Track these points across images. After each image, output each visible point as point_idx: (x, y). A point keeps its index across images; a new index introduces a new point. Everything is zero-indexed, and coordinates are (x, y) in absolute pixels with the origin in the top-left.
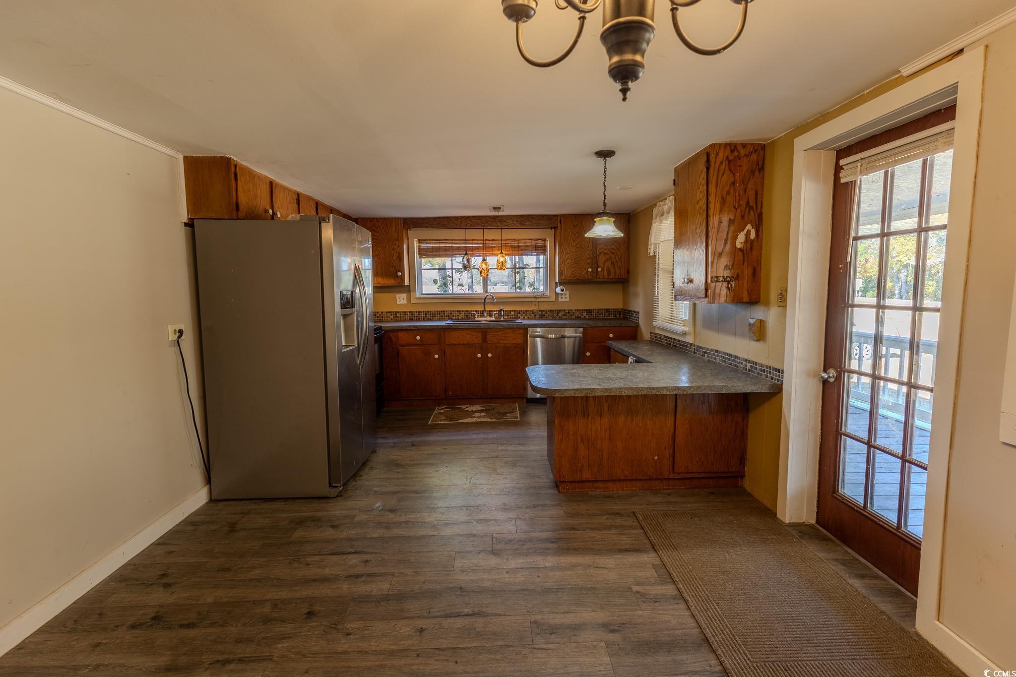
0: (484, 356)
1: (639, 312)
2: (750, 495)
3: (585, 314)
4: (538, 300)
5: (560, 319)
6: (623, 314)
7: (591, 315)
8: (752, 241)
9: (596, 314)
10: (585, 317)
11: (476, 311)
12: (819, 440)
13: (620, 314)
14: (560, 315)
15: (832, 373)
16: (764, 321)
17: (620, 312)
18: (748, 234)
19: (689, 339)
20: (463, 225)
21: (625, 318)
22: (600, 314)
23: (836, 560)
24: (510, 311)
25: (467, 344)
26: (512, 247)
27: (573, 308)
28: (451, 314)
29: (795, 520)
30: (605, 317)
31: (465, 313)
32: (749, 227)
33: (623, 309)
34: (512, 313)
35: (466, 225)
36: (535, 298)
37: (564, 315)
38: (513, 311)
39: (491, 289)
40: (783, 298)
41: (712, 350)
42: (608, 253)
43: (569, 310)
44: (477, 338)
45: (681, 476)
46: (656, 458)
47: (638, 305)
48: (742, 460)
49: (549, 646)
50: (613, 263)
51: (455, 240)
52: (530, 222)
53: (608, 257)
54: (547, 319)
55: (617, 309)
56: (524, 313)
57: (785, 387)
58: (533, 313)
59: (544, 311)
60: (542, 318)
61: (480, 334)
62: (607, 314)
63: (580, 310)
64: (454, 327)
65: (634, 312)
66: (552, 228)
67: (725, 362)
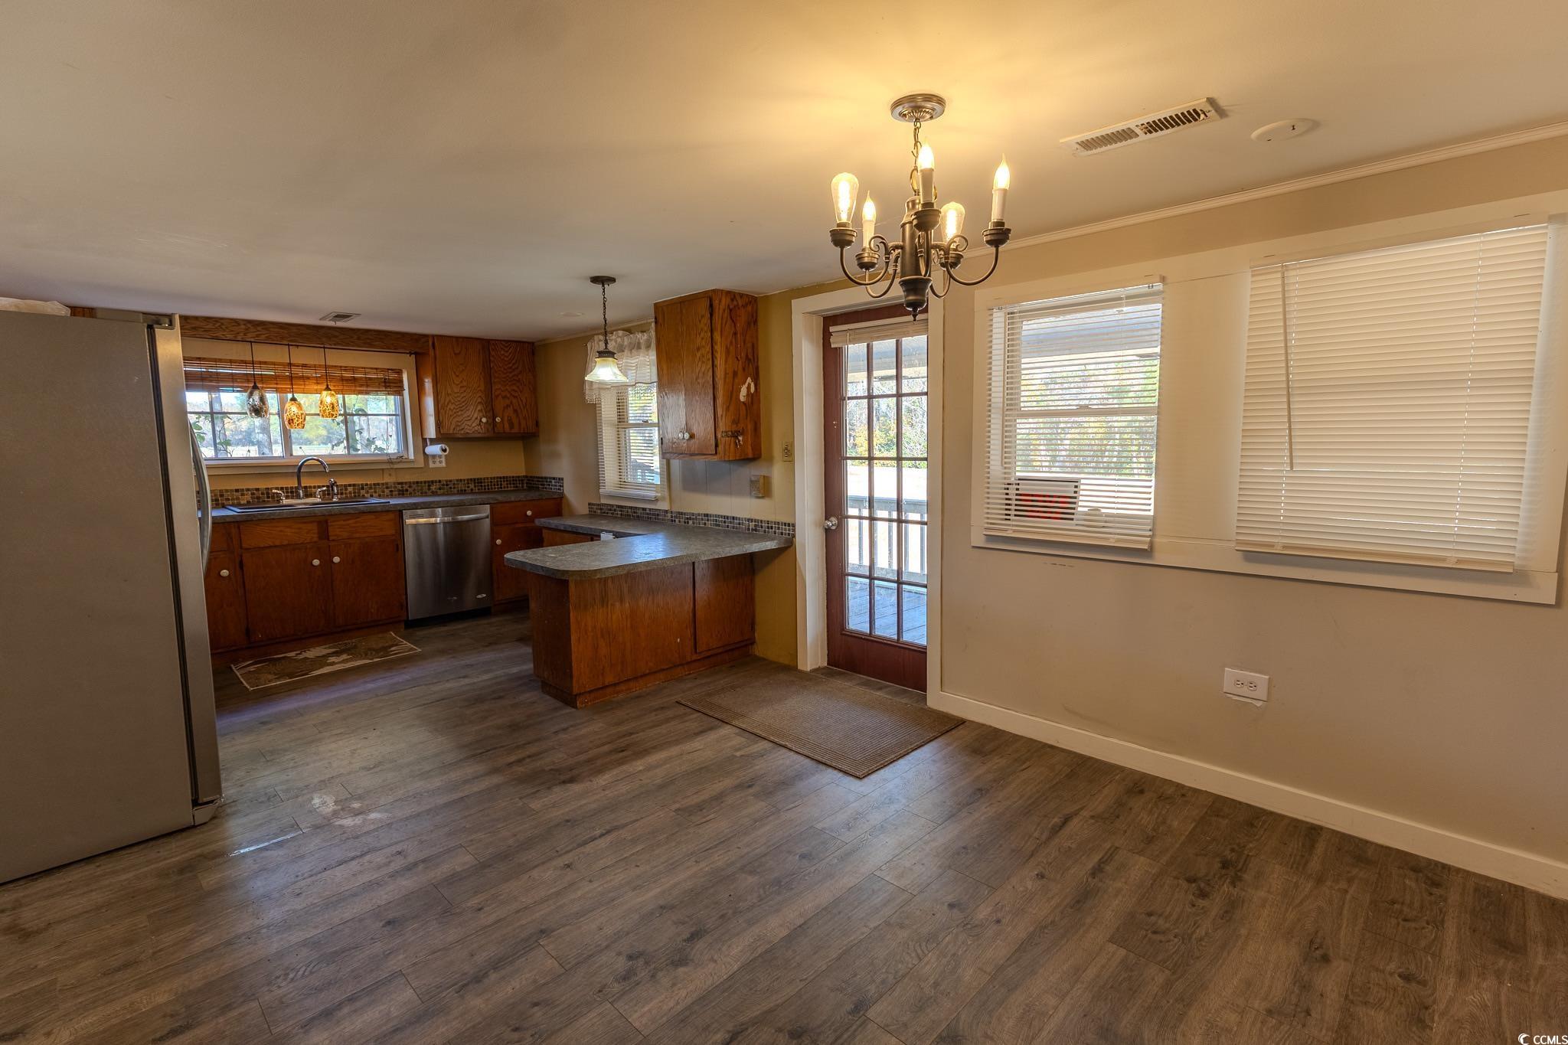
0: (327, 562)
1: (562, 479)
2: (764, 659)
3: (472, 486)
4: (396, 466)
5: (434, 494)
6: (527, 483)
7: (481, 486)
8: (752, 395)
9: (488, 485)
10: (472, 490)
11: (282, 489)
12: (825, 586)
13: (523, 484)
14: (433, 488)
15: (834, 520)
16: (768, 477)
17: (522, 480)
18: (749, 388)
19: (664, 506)
20: (249, 335)
21: (530, 488)
22: (494, 485)
23: (858, 684)
24: (345, 486)
25: (288, 545)
26: (342, 380)
27: (453, 477)
28: (222, 496)
29: (815, 667)
30: (501, 488)
31: (253, 494)
32: (749, 380)
33: (526, 477)
34: (350, 489)
35: (257, 336)
36: (391, 463)
37: (440, 489)
38: (350, 485)
39: (297, 451)
40: (789, 452)
41: (699, 515)
42: (508, 395)
43: (446, 481)
44: (310, 533)
45: (702, 656)
46: (679, 640)
47: (561, 468)
48: (753, 625)
49: (708, 818)
50: (515, 411)
51: (220, 360)
52: (383, 342)
53: (508, 402)
54: (411, 495)
55: (519, 477)
56: (371, 488)
57: (798, 540)
58: (387, 488)
59: (406, 483)
60: (403, 494)
61: (314, 527)
62: (504, 484)
63: (464, 480)
64: (260, 517)
65: (554, 478)
66: (411, 354)
67: (719, 525)
